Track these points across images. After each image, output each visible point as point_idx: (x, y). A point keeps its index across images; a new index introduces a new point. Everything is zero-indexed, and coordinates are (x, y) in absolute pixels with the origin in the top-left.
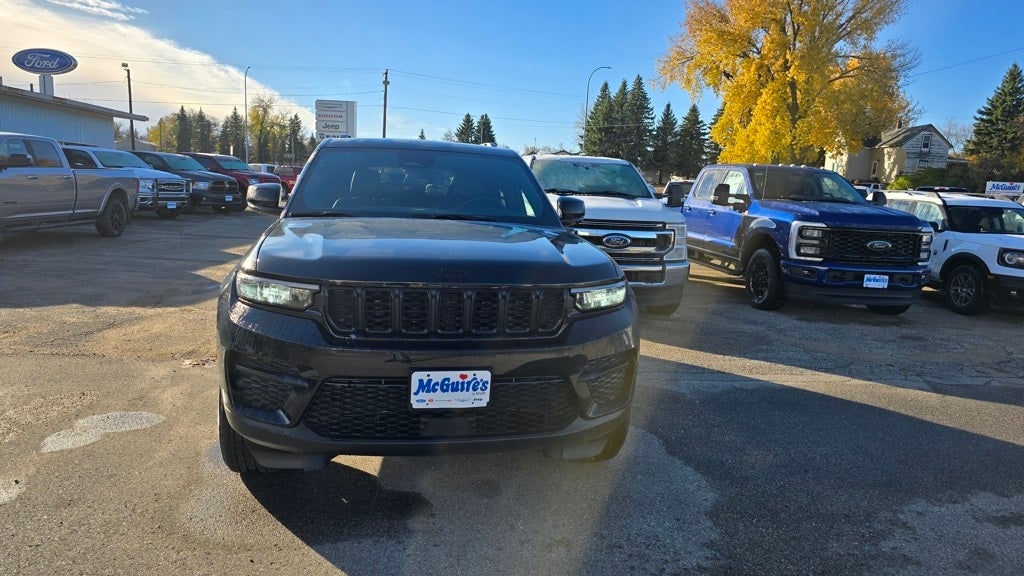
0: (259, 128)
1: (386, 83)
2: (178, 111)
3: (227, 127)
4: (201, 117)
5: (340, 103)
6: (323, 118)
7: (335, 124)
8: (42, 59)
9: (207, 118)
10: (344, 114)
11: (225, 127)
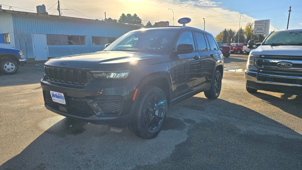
0: (248, 32)
1: (290, 11)
2: (224, 30)
3: (238, 33)
4: (231, 31)
5: (263, 21)
6: (257, 27)
7: (261, 28)
8: (184, 20)
9: (233, 31)
10: (264, 24)
11: (237, 33)
